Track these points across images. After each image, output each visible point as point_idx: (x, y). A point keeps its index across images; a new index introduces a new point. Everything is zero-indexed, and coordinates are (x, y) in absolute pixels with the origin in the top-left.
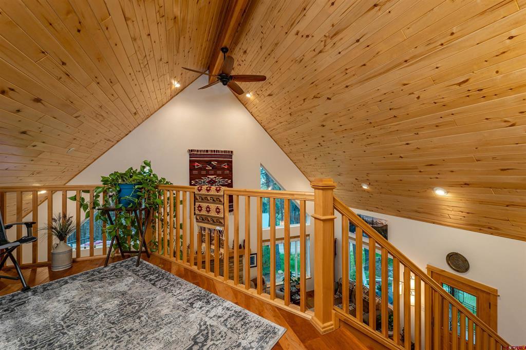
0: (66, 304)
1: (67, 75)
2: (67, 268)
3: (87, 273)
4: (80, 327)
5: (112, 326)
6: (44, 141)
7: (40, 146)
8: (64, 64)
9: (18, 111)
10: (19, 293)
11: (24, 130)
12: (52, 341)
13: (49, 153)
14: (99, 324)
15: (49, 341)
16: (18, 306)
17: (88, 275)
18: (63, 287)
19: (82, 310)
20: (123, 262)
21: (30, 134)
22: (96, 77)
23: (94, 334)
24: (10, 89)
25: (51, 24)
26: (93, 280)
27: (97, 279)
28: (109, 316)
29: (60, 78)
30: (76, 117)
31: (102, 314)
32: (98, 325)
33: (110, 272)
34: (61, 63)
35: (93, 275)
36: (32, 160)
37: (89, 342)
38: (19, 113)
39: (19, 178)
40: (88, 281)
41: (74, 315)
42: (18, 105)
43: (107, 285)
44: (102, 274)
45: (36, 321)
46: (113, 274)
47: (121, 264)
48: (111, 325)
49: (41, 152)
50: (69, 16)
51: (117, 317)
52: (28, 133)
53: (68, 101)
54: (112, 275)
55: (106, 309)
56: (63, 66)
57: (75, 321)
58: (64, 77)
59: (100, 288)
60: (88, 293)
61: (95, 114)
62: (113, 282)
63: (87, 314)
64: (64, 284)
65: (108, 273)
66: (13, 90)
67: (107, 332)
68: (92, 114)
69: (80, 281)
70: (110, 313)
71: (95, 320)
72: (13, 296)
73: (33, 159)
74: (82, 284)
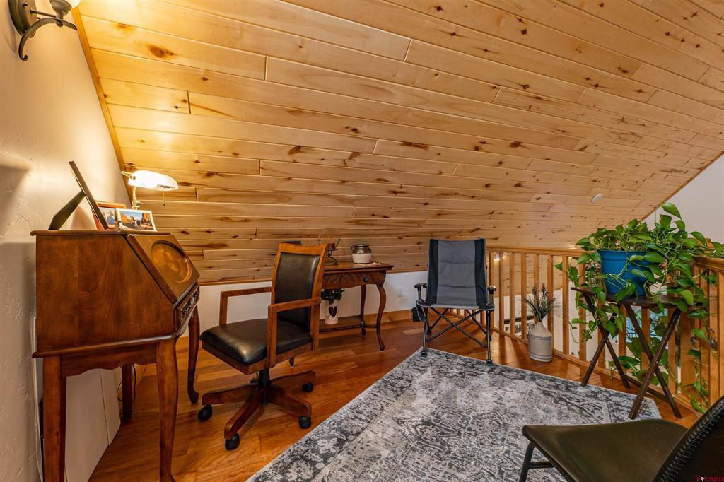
0: (495, 402)
1: (538, 98)
2: (543, 360)
3: (553, 380)
4: (474, 441)
5: (496, 476)
6: (548, 191)
7: (546, 199)
8: (525, 87)
9: (500, 163)
10: (483, 363)
11: (517, 182)
12: (446, 432)
13: (563, 205)
14: (490, 456)
15: (446, 430)
16: (470, 375)
17: (552, 383)
18: (516, 381)
19: (498, 422)
20: (617, 395)
21: (525, 185)
22: (588, 79)
23: (473, 463)
24: (481, 142)
25: (486, 51)
26: (547, 394)
27: (556, 396)
28: (508, 458)
29: (530, 107)
30: (582, 150)
31: (506, 448)
32: (487, 457)
33: (579, 398)
34: (522, 88)
35: (557, 387)
36: (544, 216)
37: (461, 467)
38: (503, 165)
39: (538, 237)
40: (544, 391)
41: (486, 422)
42: (497, 157)
43: (556, 414)
44: (569, 394)
45: (462, 400)
46: (582, 403)
47: (611, 395)
48: (497, 472)
49: (551, 206)
50: (501, 25)
51: (515, 469)
52: (523, 185)
53: (557, 132)
54: (577, 404)
55: (516, 446)
56: (526, 90)
57: (480, 430)
58: (535, 103)
59: (544, 410)
60: (525, 407)
61: (615, 136)
62: (567, 416)
63: (495, 432)
64: (520, 379)
65: (576, 396)
66: (484, 143)
67: (483, 476)
68: (610, 137)
69: (536, 386)
70: (515, 455)
71: (492, 448)
72: (478, 363)
73: (544, 214)
74: (534, 390)
